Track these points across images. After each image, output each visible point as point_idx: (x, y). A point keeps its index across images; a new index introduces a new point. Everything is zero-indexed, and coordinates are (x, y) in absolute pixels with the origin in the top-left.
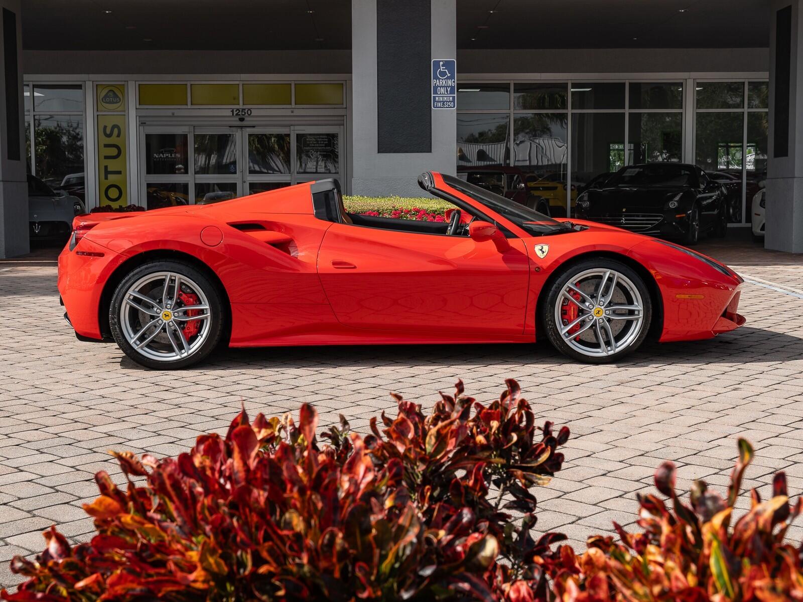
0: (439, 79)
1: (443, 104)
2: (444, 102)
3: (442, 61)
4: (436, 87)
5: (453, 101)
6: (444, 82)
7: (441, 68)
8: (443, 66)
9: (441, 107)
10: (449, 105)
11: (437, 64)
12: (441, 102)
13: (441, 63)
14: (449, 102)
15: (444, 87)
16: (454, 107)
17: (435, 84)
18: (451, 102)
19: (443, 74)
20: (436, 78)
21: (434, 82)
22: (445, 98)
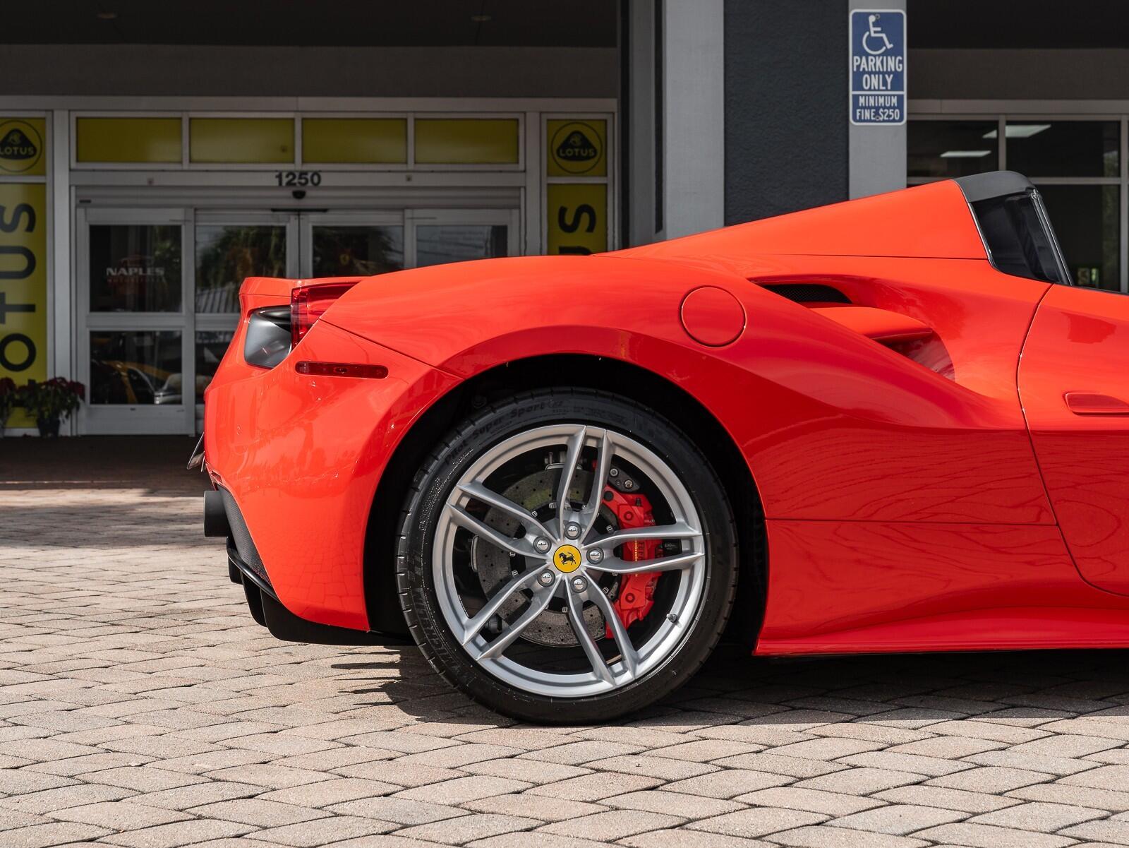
0: (867, 55)
1: (877, 114)
2: (877, 108)
3: (874, 14)
4: (859, 74)
5: (900, 106)
6: (879, 63)
7: (872, 29)
8: (875, 24)
9: (871, 121)
10: (889, 116)
11: (862, 19)
12: (870, 108)
13: (872, 19)
14: (889, 108)
15: (879, 73)
16: (901, 119)
17: (858, 67)
18: (894, 108)
19: (875, 43)
20: (860, 52)
21: (854, 62)
22: (881, 100)
